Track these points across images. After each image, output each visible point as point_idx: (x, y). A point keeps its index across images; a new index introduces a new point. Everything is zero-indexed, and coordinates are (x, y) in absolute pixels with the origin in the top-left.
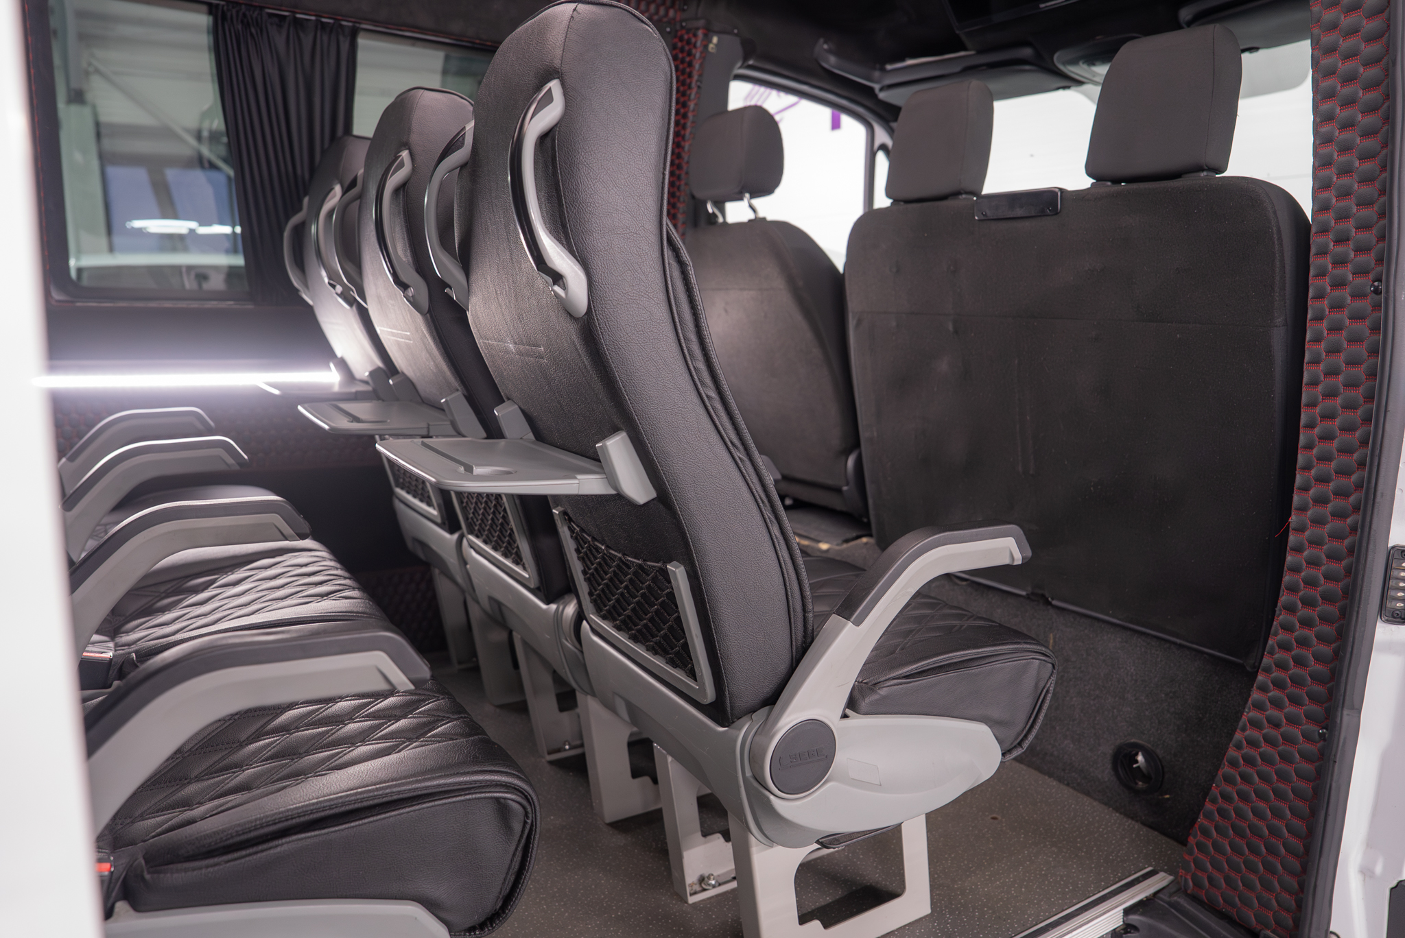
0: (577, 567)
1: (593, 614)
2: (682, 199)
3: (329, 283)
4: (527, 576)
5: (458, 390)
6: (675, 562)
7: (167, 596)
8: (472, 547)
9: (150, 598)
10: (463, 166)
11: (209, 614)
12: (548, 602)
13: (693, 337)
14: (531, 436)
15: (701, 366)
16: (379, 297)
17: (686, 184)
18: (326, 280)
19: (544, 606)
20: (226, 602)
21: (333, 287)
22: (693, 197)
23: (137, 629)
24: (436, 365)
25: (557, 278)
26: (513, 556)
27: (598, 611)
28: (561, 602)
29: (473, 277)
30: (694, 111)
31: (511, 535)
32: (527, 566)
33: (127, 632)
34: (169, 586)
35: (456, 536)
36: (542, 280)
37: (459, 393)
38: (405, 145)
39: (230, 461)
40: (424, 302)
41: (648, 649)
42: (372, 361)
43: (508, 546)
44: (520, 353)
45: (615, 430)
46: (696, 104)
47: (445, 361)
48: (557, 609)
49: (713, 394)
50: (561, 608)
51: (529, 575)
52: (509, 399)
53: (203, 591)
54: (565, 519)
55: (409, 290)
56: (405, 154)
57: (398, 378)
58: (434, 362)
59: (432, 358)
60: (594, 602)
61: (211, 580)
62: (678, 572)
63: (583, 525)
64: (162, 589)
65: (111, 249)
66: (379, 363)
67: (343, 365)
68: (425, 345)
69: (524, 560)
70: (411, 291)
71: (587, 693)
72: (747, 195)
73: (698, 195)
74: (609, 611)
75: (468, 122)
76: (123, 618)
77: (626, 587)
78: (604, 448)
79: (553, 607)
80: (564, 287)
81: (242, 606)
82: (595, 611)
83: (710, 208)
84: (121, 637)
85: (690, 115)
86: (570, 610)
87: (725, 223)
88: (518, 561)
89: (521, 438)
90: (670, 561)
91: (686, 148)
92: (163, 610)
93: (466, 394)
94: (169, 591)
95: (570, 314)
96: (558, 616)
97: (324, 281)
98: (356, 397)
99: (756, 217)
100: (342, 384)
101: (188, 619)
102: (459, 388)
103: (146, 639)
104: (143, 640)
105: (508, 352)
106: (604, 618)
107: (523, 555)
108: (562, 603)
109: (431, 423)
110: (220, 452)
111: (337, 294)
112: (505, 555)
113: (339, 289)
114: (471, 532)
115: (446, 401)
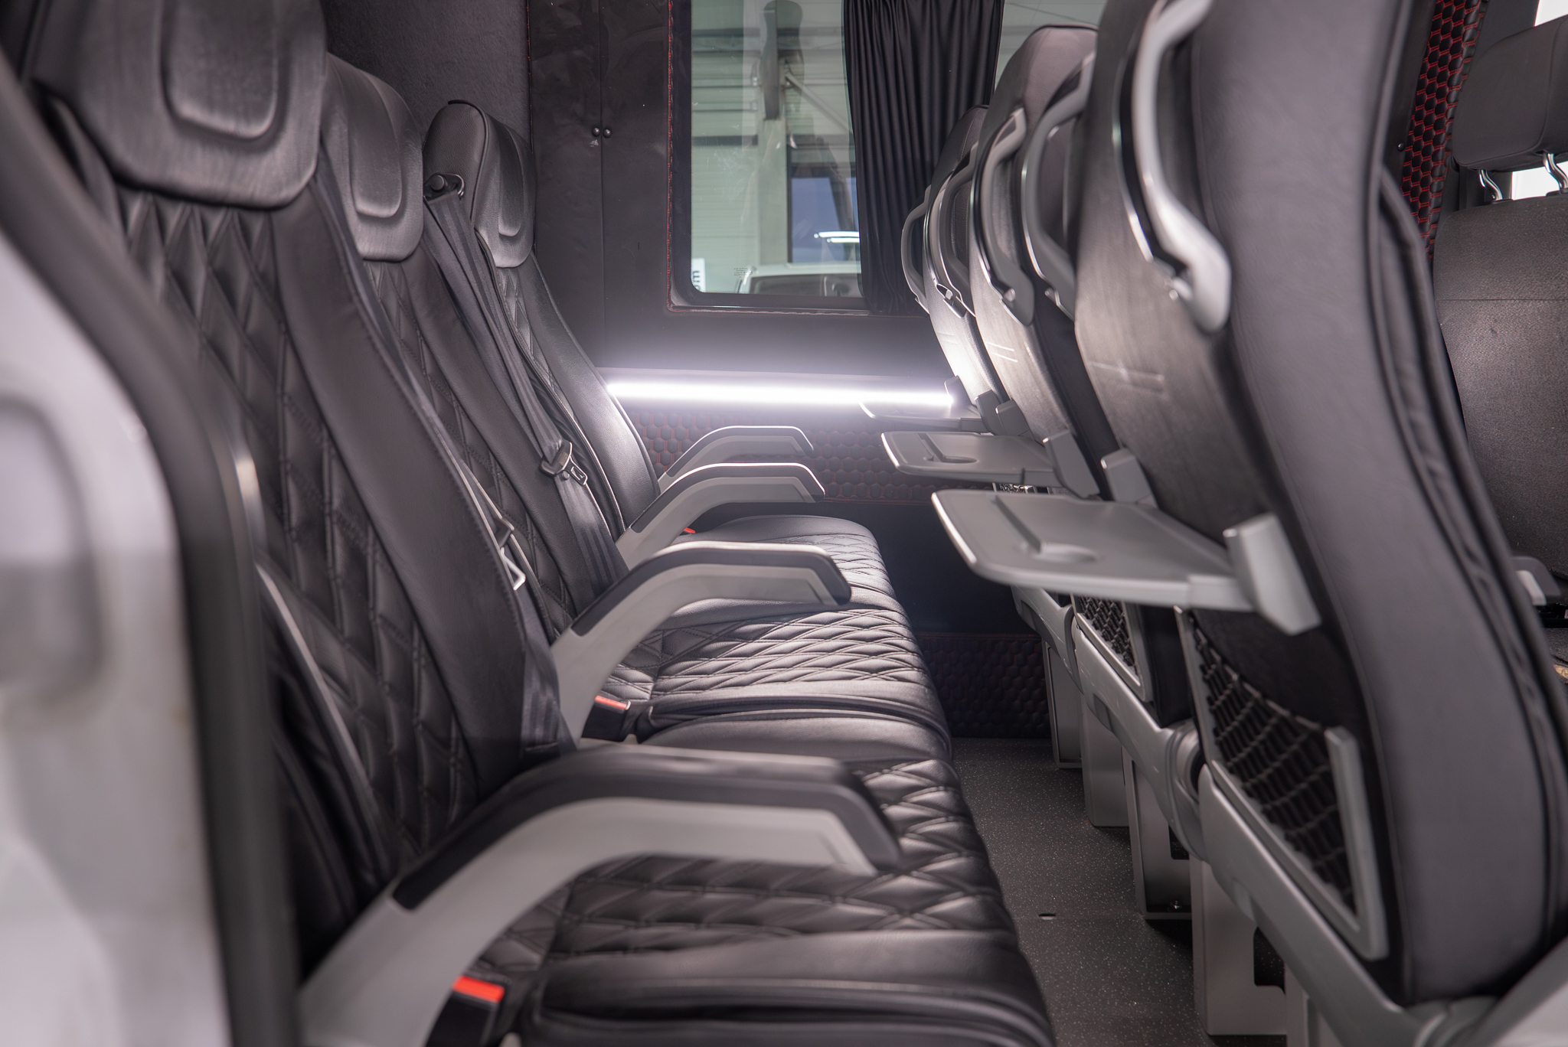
0: (1200, 692)
1: (1217, 760)
2: (1437, 173)
3: (938, 286)
4: (1138, 684)
5: (1066, 428)
6: (1341, 730)
7: (718, 640)
8: (1080, 629)
9: (701, 639)
10: (1079, 115)
11: (750, 670)
12: (1163, 724)
13: (1411, 368)
14: (1150, 501)
15: (1423, 418)
16: (984, 303)
17: (1447, 150)
18: (936, 283)
19: (1156, 728)
20: (770, 659)
21: (944, 291)
22: (1457, 167)
23: (679, 674)
24: (1043, 395)
25: (1179, 267)
26: (1125, 653)
27: (1226, 757)
28: (1181, 728)
29: (1083, 272)
30: (1471, 39)
31: (1123, 626)
32: (1139, 671)
33: (670, 674)
34: (721, 628)
35: (1067, 609)
36: (1162, 275)
37: (1067, 432)
38: (1020, 102)
39: (805, 492)
40: (1029, 309)
41: (1288, 839)
42: (984, 385)
43: (1120, 639)
44: (1134, 384)
45: (1257, 511)
46: (1476, 29)
47: (1051, 388)
48: (1173, 737)
49: (1440, 467)
50: (1179, 736)
51: (1141, 683)
52: (1125, 446)
53: (754, 639)
54: (1189, 621)
55: (1009, 292)
56: (1018, 115)
57: (1005, 407)
58: (1041, 390)
59: (1038, 384)
60: (1220, 744)
61: (765, 628)
62: (1342, 746)
63: (1212, 637)
64: (716, 630)
65: (790, 260)
66: (991, 387)
67: (958, 386)
68: (1029, 365)
69: (1136, 663)
70: (1011, 295)
71: (1202, 859)
72: (1551, 156)
73: (1465, 162)
74: (1236, 764)
75: (1087, 53)
76: (671, 657)
77: (1263, 742)
78: (1237, 539)
79: (1169, 732)
80: (1191, 283)
81: (784, 667)
82: (1220, 755)
83: (1483, 179)
84: (663, 679)
85: (1465, 48)
86: (1191, 742)
87: (1507, 200)
88: (1130, 661)
89: (1137, 503)
90: (1332, 724)
91: (1452, 98)
92: (710, 655)
93: (1075, 433)
94: (720, 635)
95: (1200, 328)
96: (1173, 746)
97: (933, 284)
98: (961, 427)
99: (1562, 189)
100: (954, 410)
101: (728, 672)
102: (1067, 426)
103: (682, 687)
104: (679, 688)
105: (1120, 380)
106: (1231, 771)
107: (1136, 657)
108: (1182, 731)
109: (1027, 469)
110: (794, 481)
111: (946, 300)
112: (1117, 650)
113: (949, 294)
114: (1080, 610)
115: (1049, 441)
